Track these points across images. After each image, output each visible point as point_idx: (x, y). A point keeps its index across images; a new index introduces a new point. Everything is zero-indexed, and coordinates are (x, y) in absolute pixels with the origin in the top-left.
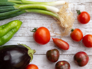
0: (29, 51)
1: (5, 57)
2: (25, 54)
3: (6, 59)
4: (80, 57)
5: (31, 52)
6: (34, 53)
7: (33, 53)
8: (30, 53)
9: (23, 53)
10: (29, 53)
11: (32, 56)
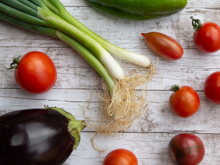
0: (70, 123)
1: (14, 138)
2: (61, 130)
3: (16, 142)
4: (185, 145)
5: (75, 127)
6: (83, 129)
7: (79, 130)
8: (74, 129)
9: (55, 128)
10: (70, 129)
11: (79, 137)
